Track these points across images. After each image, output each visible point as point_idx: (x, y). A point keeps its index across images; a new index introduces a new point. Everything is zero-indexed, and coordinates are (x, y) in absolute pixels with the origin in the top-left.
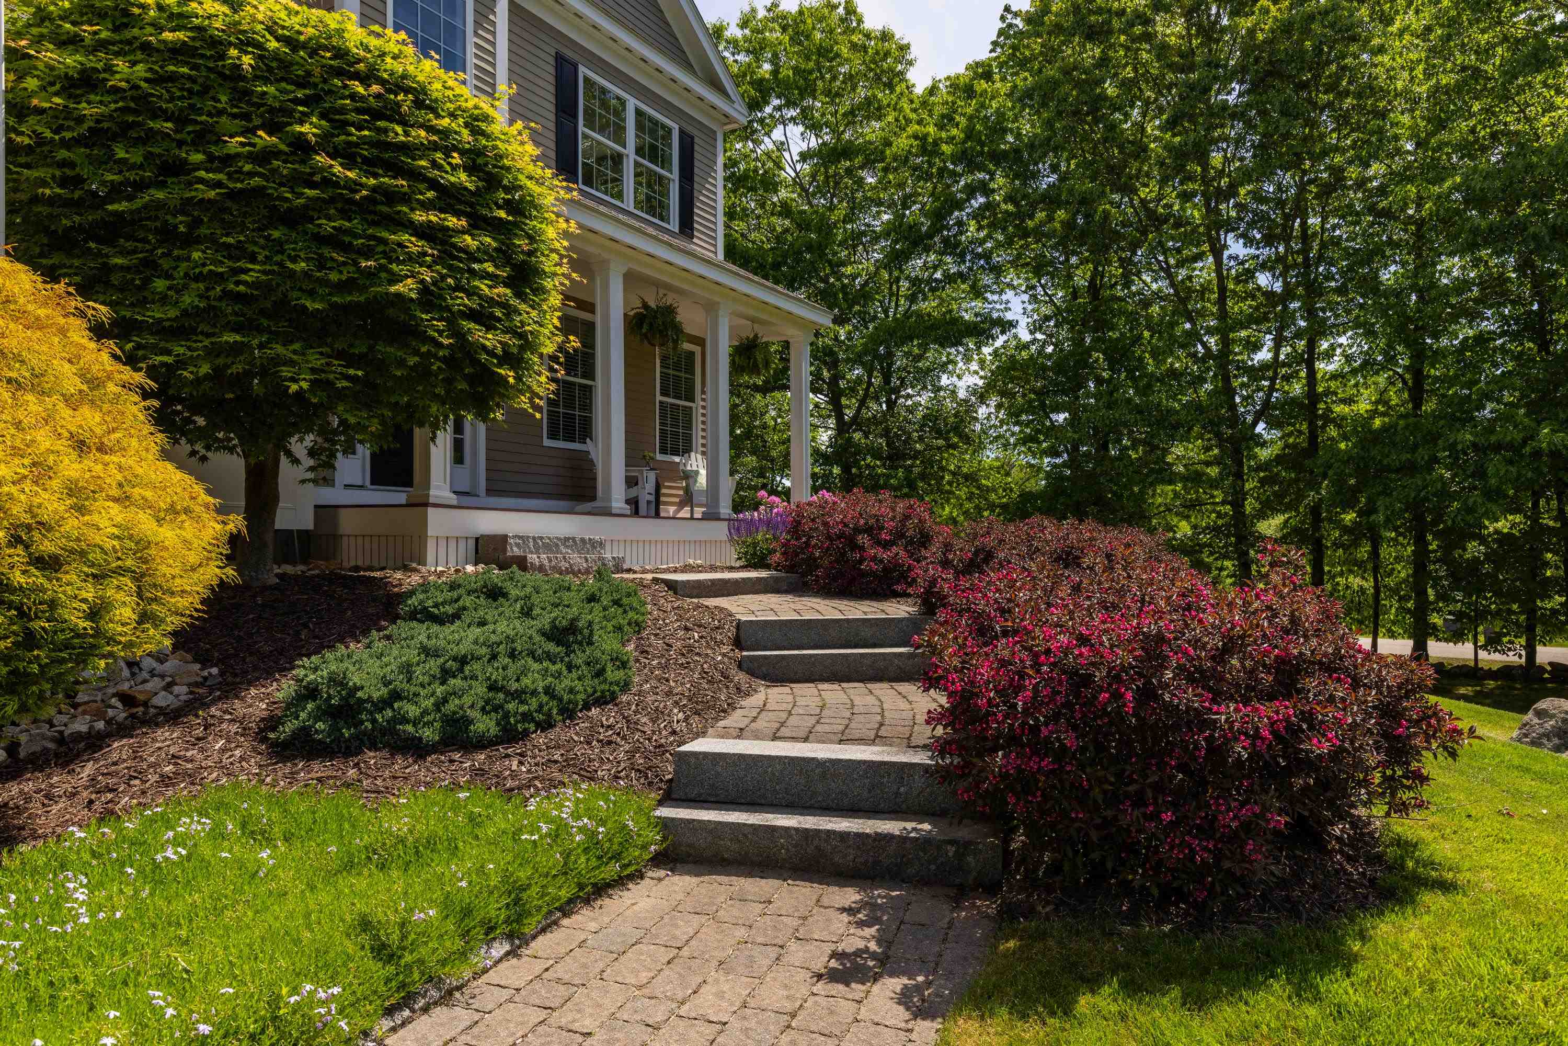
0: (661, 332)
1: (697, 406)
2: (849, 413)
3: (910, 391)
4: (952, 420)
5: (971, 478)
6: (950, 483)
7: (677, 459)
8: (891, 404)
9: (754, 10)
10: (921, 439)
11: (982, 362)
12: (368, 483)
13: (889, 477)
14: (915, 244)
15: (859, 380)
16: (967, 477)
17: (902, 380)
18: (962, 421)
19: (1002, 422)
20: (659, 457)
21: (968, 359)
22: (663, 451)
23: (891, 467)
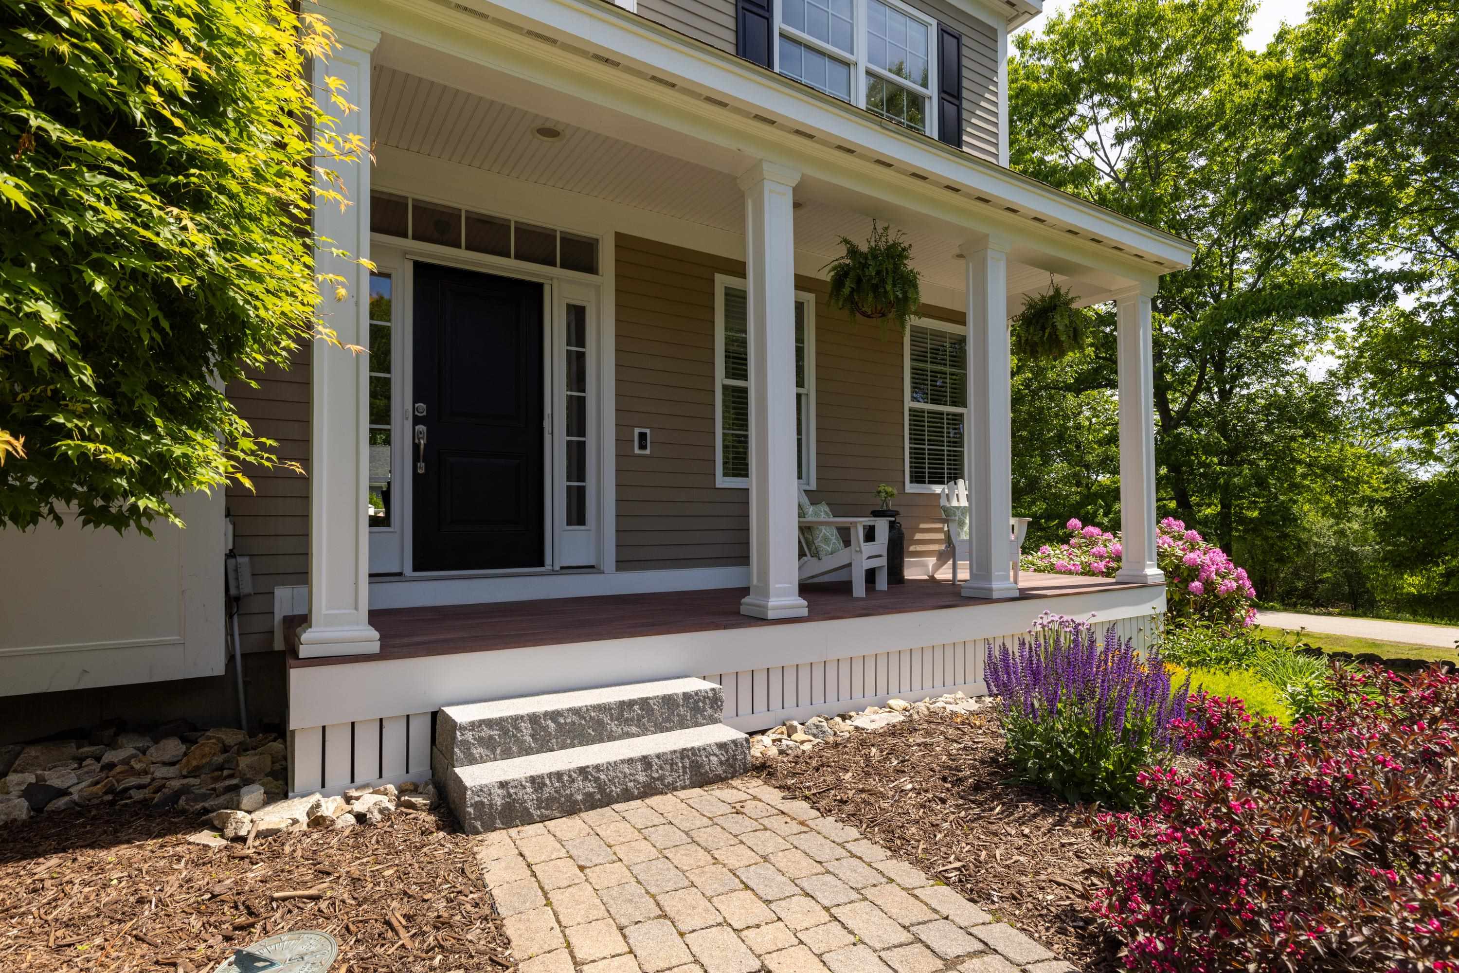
0: (875, 288)
1: (970, 413)
2: (1175, 407)
3: (1246, 379)
4: (1308, 406)
5: (1334, 470)
6: (1304, 476)
7: (937, 489)
8: (1225, 395)
9: (1061, 15)
10: (1269, 429)
11: (1340, 342)
12: (408, 570)
13: (1231, 475)
14: (1270, 201)
15: (1188, 372)
16: (1326, 469)
17: (1239, 367)
18: (1323, 405)
19: (1373, 404)
20: (911, 488)
21: (1320, 338)
22: (918, 478)
23: (1229, 464)
